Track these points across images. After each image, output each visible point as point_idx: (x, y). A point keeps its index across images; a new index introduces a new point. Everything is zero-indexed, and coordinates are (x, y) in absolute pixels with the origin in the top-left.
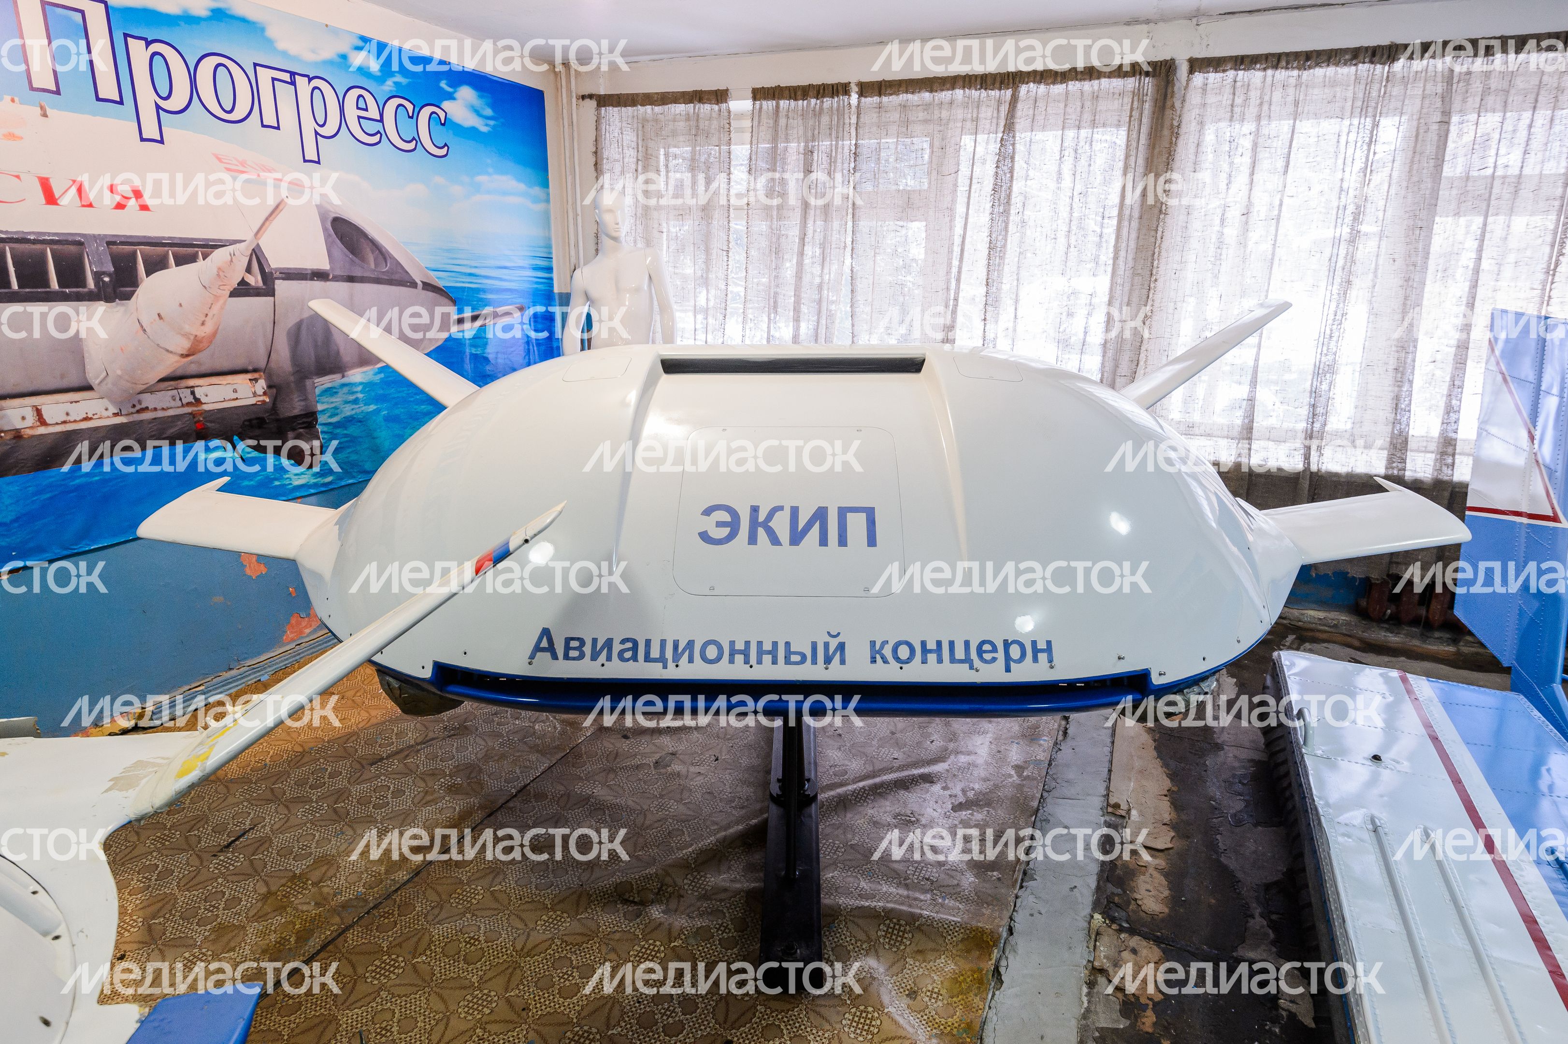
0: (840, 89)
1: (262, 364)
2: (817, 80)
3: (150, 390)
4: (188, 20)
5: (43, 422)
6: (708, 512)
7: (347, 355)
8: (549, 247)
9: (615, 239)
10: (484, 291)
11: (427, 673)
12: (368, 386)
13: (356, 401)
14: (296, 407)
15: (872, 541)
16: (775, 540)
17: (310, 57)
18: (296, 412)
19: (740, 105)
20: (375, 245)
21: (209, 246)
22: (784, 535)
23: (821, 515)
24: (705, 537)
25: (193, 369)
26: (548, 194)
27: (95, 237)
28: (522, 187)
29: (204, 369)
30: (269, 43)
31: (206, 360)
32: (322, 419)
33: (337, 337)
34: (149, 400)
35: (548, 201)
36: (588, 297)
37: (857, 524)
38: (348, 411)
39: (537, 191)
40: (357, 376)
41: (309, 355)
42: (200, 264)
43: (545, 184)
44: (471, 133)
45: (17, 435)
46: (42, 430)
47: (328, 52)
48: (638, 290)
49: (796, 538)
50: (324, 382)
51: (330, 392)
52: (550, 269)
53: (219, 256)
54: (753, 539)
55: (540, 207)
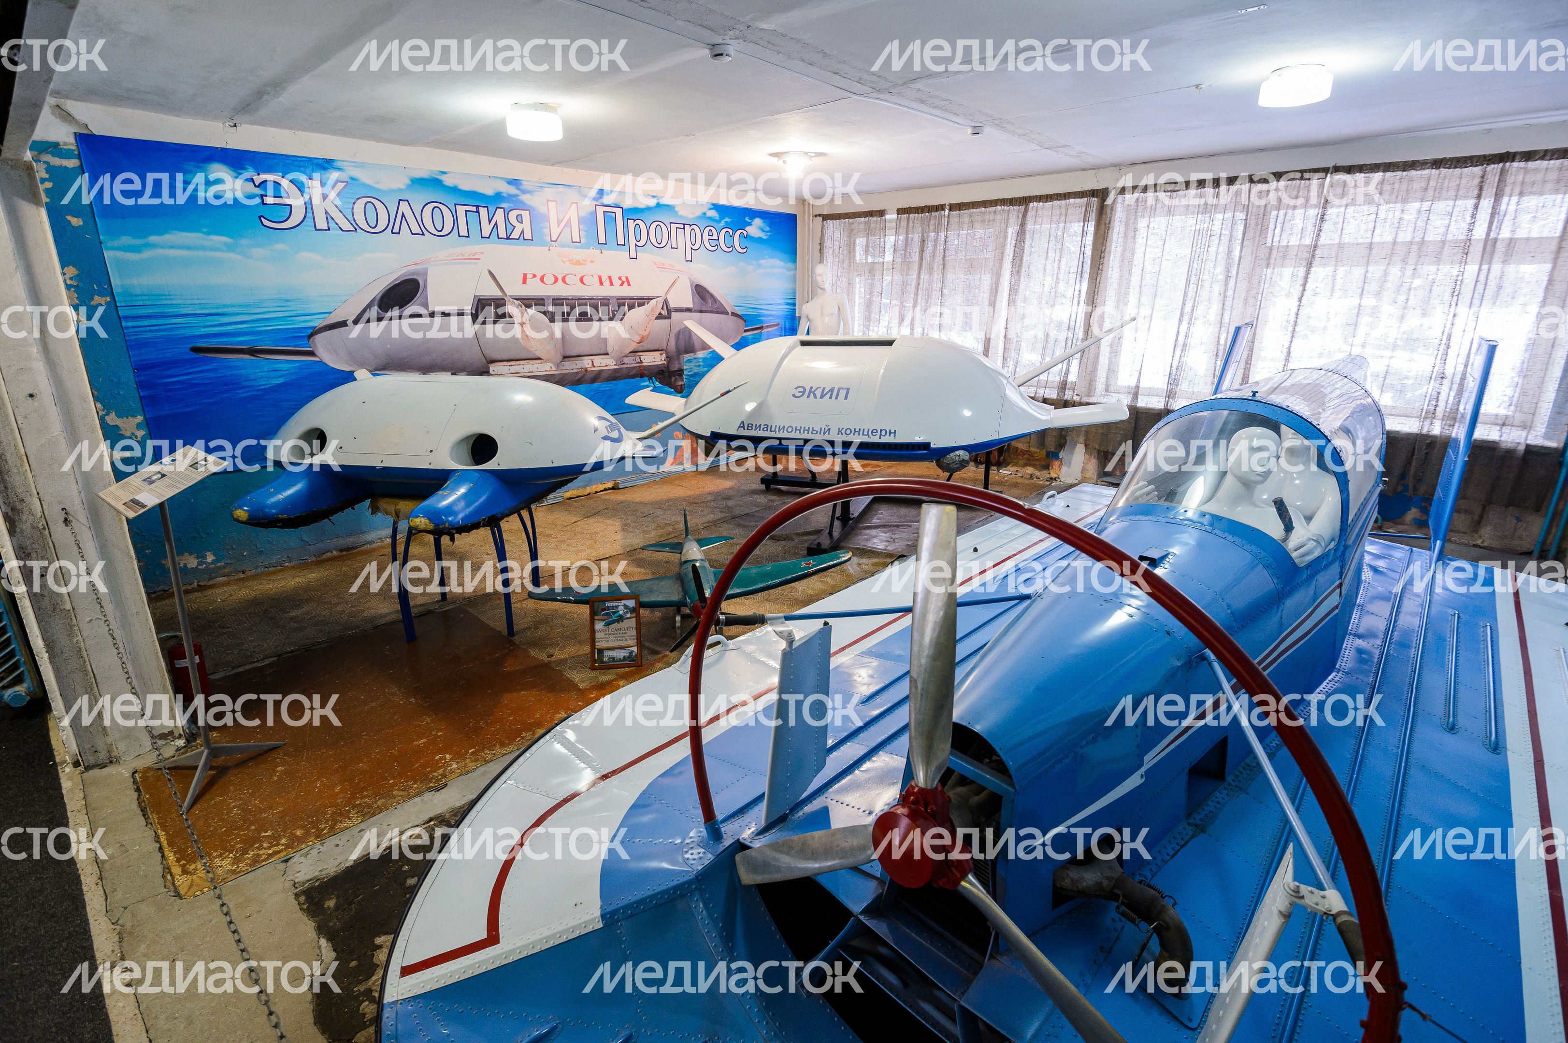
0: (941, 208)
1: (665, 348)
2: (929, 203)
3: (626, 356)
4: (648, 209)
5: (594, 366)
6: (796, 388)
7: (697, 345)
8: (794, 293)
9: (823, 289)
10: (760, 316)
11: (709, 435)
12: (705, 359)
13: (699, 366)
14: (675, 367)
15: (846, 398)
16: (815, 397)
17: (691, 216)
18: (676, 369)
19: (891, 216)
20: (712, 296)
21: (649, 299)
22: (818, 395)
23: (832, 390)
24: (794, 396)
25: (641, 349)
26: (796, 266)
27: (613, 297)
28: (782, 263)
29: (644, 349)
30: (676, 212)
31: (646, 345)
32: (685, 373)
33: (694, 338)
34: (626, 360)
35: (795, 269)
36: (809, 320)
37: (843, 393)
38: (696, 370)
39: (790, 265)
40: (701, 354)
41: (682, 344)
42: (646, 306)
43: (795, 261)
44: (759, 240)
45: (586, 370)
46: (593, 369)
47: (698, 213)
48: (832, 314)
49: (822, 397)
50: (687, 357)
51: (689, 361)
52: (794, 304)
53: (653, 302)
54: (808, 397)
55: (791, 273)
